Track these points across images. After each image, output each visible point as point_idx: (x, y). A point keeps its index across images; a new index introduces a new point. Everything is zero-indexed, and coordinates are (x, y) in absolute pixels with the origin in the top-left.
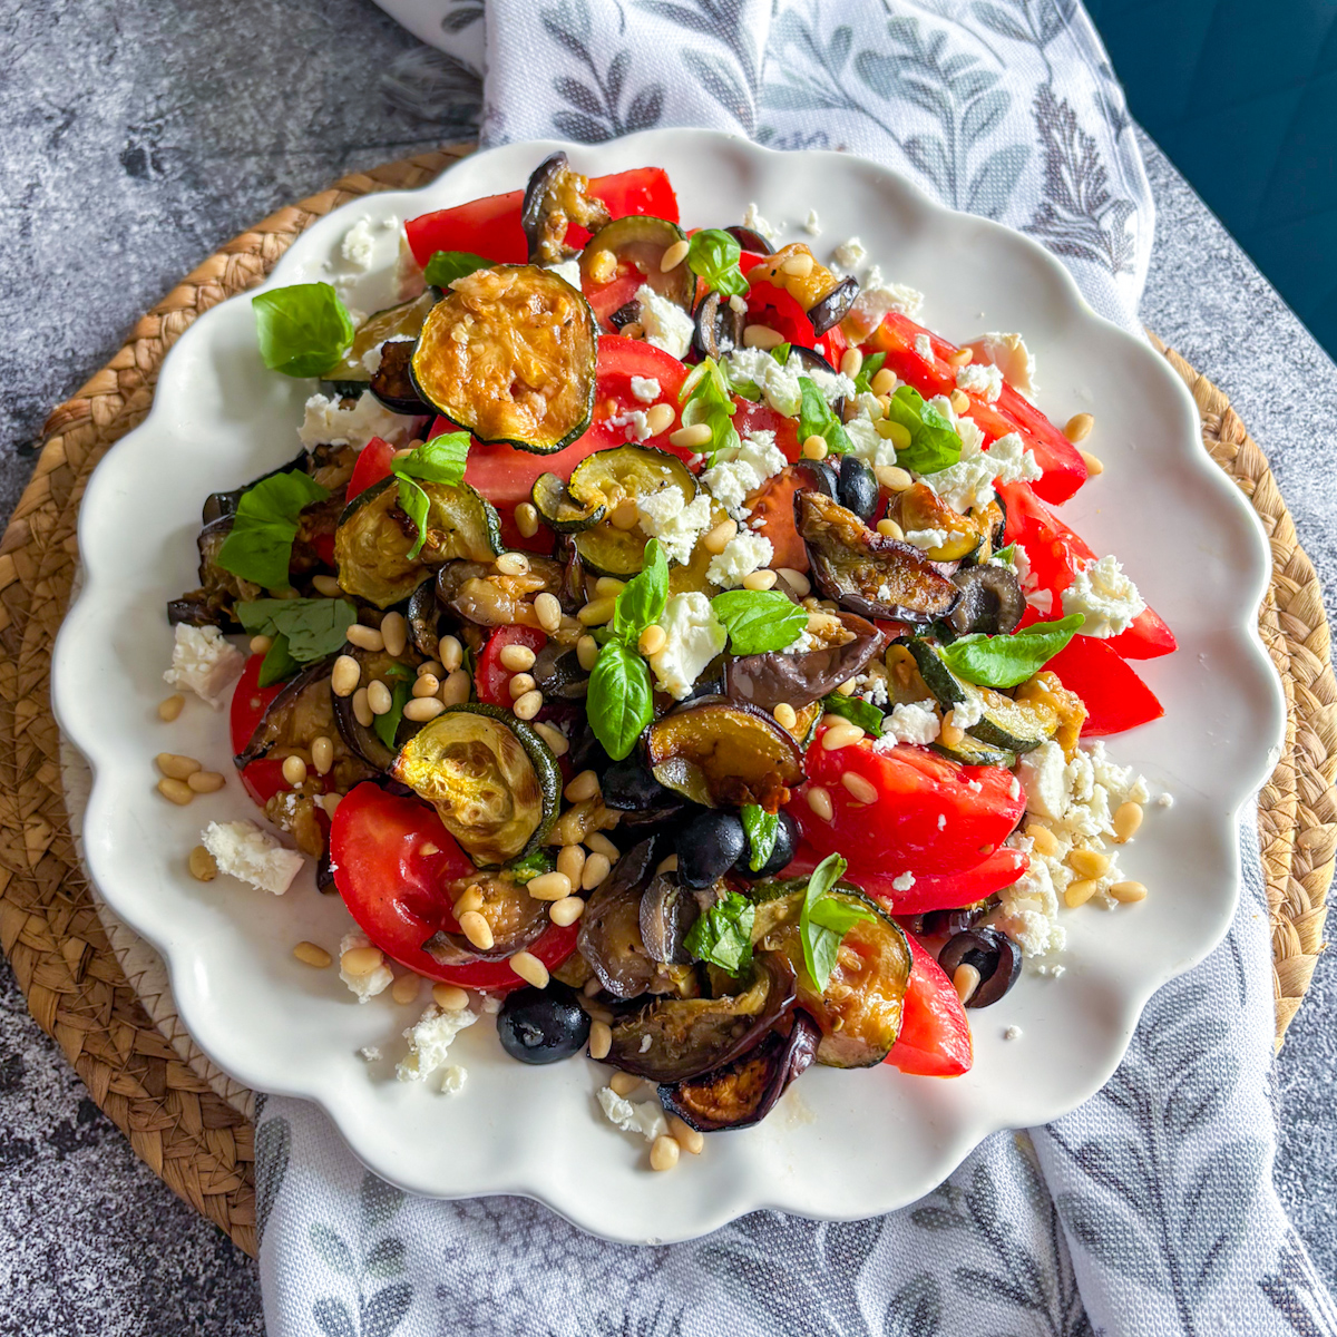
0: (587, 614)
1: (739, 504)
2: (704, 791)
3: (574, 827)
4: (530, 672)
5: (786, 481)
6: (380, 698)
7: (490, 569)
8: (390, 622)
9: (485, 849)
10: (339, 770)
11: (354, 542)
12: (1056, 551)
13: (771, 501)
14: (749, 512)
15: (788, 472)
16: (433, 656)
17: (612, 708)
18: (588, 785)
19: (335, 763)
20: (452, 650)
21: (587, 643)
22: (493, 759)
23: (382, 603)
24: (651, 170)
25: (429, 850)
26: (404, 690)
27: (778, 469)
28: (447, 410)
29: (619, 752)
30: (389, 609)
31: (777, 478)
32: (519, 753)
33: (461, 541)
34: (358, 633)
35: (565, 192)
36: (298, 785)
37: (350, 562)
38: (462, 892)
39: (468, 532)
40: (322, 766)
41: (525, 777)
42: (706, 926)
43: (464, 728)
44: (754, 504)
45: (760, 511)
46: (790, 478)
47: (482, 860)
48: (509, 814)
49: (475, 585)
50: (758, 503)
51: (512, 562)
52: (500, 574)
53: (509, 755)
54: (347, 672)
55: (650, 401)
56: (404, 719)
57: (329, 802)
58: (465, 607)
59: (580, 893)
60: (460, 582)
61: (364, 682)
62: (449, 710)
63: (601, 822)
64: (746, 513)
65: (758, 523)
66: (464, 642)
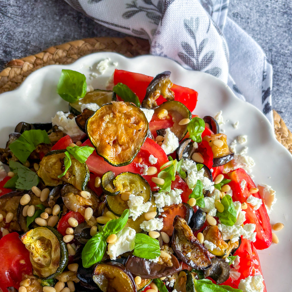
0: (100, 220)
1: (162, 207)
2: (106, 288)
3: (65, 278)
4: (74, 228)
5: (178, 208)
6: (31, 211)
7: (78, 193)
8: (45, 190)
9: (38, 271)
11: (47, 163)
12: (249, 264)
13: (171, 211)
14: (163, 211)
15: (180, 206)
16: (52, 208)
17: (90, 253)
18: (74, 268)
19: (12, 221)
20: (57, 209)
21: (94, 229)
22: (51, 248)
23: (47, 184)
24: (193, 90)
25: (22, 262)
26: (39, 213)
27: (178, 203)
28: (91, 139)
29: (86, 266)
30: (47, 187)
31: (176, 206)
32: (59, 250)
33: (75, 180)
34: (35, 189)
35: (164, 86)
37: (43, 168)
38: (25, 279)
39: (78, 179)
40: (7, 221)
41: (57, 258)
43: (48, 234)
44: (166, 209)
45: (167, 212)
46: (180, 208)
47: (35, 273)
48: (48, 265)
49: (71, 196)
50: (168, 209)
51: (86, 194)
52: (81, 196)
53: (56, 249)
54: (26, 199)
55: (152, 164)
56: (34, 221)
57: (5, 232)
58: (65, 200)
60: (69, 192)
61: (29, 204)
62: (47, 227)
63: (74, 280)
64: (162, 211)
65: (164, 215)
66: (62, 209)
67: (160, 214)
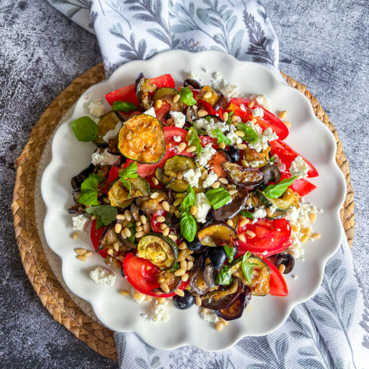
0: (176, 204)
1: (206, 164)
2: (213, 243)
3: (183, 257)
4: (164, 223)
5: (217, 156)
6: (128, 233)
7: (149, 198)
8: (126, 212)
9: (162, 266)
10: (121, 249)
11: (113, 195)
13: (214, 161)
15: (217, 154)
16: (139, 221)
17: (188, 231)
18: (184, 246)
19: (120, 247)
20: (144, 219)
21: (177, 213)
22: (160, 246)
23: (123, 207)
25: (149, 268)
26: (134, 229)
27: (214, 154)
28: (129, 157)
29: (191, 240)
30: (125, 209)
32: (166, 244)
33: (141, 192)
34: (119, 217)
36: (112, 255)
37: (113, 199)
40: (117, 250)
41: (169, 249)
42: (220, 277)
43: (151, 239)
44: (210, 163)
45: (212, 165)
47: (162, 268)
48: (167, 258)
49: (146, 204)
50: (212, 162)
51: (154, 195)
52: (152, 199)
53: (164, 244)
54: (118, 227)
55: (179, 142)
56: (135, 238)
57: (121, 258)
58: (145, 210)
59: (188, 272)
60: (142, 202)
61: (123, 229)
62: (146, 235)
63: (189, 253)
64: (208, 166)
65: (212, 168)
66: (146, 216)
67: (209, 169)
